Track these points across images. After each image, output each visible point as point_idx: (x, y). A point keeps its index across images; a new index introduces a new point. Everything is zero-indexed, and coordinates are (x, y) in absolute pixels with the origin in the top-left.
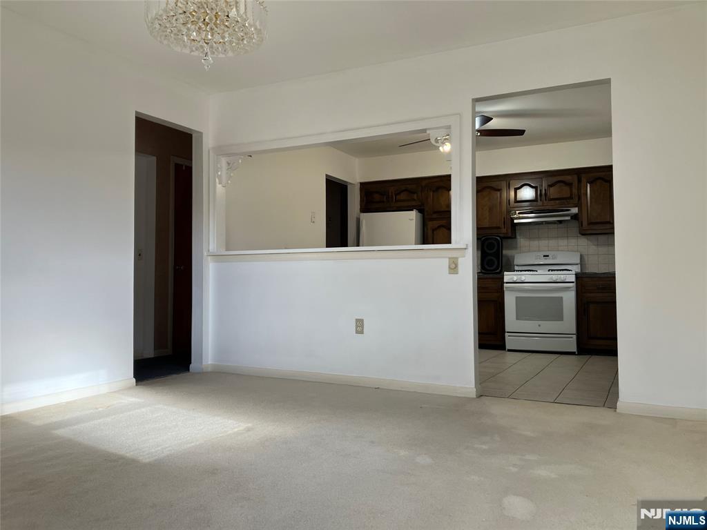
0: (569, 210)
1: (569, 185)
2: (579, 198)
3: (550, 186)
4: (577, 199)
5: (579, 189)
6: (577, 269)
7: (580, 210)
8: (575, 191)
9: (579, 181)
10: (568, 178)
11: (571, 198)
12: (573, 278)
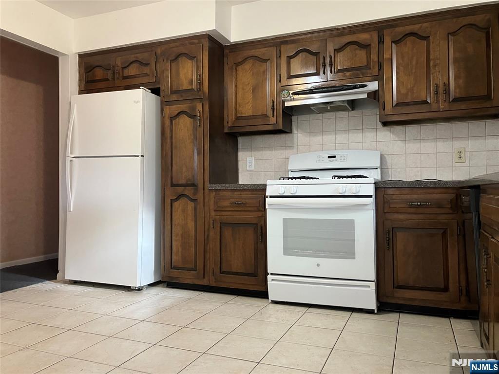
0: (366, 86)
1: (365, 46)
2: (380, 67)
3: (338, 51)
4: (377, 69)
5: (380, 53)
6: (375, 175)
7: (381, 85)
8: (374, 57)
9: (381, 41)
10: (363, 37)
11: (368, 66)
12: (371, 190)
